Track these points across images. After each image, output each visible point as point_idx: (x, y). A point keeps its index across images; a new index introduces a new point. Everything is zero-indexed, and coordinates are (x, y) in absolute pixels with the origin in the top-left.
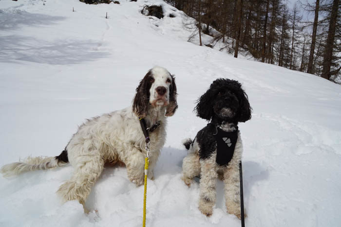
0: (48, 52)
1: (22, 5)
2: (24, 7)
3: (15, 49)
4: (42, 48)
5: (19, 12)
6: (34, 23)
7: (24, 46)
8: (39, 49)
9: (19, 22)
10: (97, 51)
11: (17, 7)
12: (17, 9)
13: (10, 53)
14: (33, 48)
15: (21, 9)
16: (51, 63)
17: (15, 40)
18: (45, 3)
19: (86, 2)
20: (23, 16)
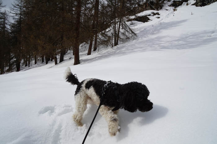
0: (176, 43)
1: (162, 19)
2: (163, 20)
3: (159, 44)
5: (161, 24)
6: (168, 27)
7: (163, 41)
8: (171, 42)
9: (161, 29)
10: (211, 37)
11: (160, 21)
13: (156, 46)
14: (168, 42)
15: (162, 21)
16: (178, 49)
17: (159, 38)
18: (174, 14)
19: (201, 6)
20: (163, 25)
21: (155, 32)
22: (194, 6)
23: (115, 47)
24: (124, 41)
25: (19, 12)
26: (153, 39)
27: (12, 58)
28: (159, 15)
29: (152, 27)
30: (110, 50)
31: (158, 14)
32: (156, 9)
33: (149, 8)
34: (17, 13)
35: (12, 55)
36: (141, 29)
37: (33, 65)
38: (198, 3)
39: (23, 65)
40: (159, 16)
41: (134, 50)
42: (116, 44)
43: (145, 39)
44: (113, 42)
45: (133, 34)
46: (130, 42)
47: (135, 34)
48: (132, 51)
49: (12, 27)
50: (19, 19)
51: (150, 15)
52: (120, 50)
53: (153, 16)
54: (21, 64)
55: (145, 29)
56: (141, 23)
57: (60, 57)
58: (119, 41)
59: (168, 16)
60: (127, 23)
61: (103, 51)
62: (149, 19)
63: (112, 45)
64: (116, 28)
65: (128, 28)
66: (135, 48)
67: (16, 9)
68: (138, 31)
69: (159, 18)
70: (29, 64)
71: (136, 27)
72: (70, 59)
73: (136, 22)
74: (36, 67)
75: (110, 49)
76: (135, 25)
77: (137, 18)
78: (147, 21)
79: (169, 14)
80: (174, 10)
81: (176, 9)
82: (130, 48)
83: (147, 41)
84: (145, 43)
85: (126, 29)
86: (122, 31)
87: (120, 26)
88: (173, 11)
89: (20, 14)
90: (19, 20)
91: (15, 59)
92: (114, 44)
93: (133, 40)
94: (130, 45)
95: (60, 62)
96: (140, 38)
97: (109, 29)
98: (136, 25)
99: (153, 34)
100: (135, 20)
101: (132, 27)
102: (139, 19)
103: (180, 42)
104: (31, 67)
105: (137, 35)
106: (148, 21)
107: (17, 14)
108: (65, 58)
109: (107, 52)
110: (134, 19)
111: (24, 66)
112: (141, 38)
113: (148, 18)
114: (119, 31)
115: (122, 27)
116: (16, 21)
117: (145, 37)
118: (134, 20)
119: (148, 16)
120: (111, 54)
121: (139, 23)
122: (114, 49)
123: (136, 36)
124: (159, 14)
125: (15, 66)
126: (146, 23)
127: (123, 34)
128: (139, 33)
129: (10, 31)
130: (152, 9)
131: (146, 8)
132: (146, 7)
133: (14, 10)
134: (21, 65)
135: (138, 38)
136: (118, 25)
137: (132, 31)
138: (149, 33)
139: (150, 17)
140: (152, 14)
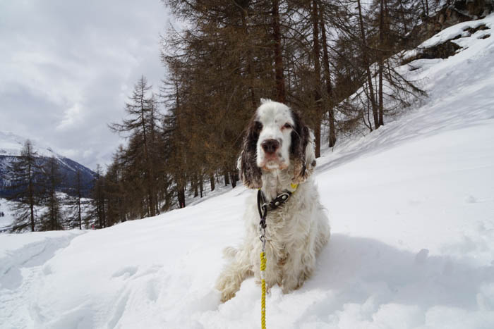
3: (487, 105)
5: (492, 51)
9: (492, 65)
12: (489, 48)
17: (488, 92)
21: (477, 77)
23: (376, 132)
25: (173, 92)
27: (170, 183)
28: (487, 28)
29: (469, 66)
31: (484, 27)
32: (476, 17)
33: (455, 18)
34: (172, 94)
35: (170, 176)
36: (438, 76)
37: (208, 192)
39: (190, 195)
40: (486, 32)
42: (379, 123)
43: (449, 99)
45: (417, 94)
46: (412, 115)
47: (423, 93)
49: (166, 121)
50: (176, 105)
51: (459, 36)
52: (388, 137)
53: (469, 36)
54: (186, 192)
55: (448, 75)
56: (438, 62)
58: (384, 116)
62: (458, 47)
63: (371, 128)
66: (424, 127)
67: (169, 86)
68: (429, 82)
69: (485, 37)
70: (202, 190)
71: (422, 75)
73: (424, 61)
74: (214, 196)
76: (420, 71)
77: (425, 52)
78: (453, 54)
82: (411, 129)
83: (454, 104)
84: (449, 110)
85: (399, 85)
86: (387, 89)
87: (383, 81)
89: (177, 95)
90: (175, 107)
91: (176, 185)
93: (420, 106)
96: (436, 98)
98: (425, 70)
99: (470, 82)
100: (421, 58)
101: (413, 78)
102: (430, 53)
104: (204, 197)
105: (429, 93)
106: (457, 51)
107: (170, 96)
110: (418, 57)
111: (192, 196)
112: (438, 100)
113: (455, 45)
114: (381, 93)
115: (388, 83)
116: (171, 110)
117: (450, 95)
118: (417, 59)
119: (454, 39)
120: (368, 148)
121: (433, 63)
123: (427, 95)
124: (487, 25)
125: (176, 198)
126: (450, 57)
127: (393, 97)
128: (433, 88)
129: (162, 131)
130: (464, 19)
131: (447, 21)
132: (445, 18)
133: (166, 90)
134: (186, 194)
135: (430, 101)
136: (378, 80)
137: (411, 86)
138: (461, 83)
139: (459, 42)
140: (466, 33)
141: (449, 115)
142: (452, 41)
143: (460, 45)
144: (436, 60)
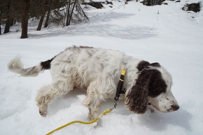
0: (122, 32)
1: (114, 9)
2: (115, 10)
3: (107, 31)
4: (120, 30)
5: (112, 13)
6: (118, 18)
7: (112, 29)
9: (111, 17)
10: (149, 33)
12: (112, 11)
13: (105, 32)
14: (115, 30)
15: (113, 11)
16: (122, 38)
17: (108, 26)
18: (125, 7)
19: (147, 5)
20: (114, 15)
21: (106, 20)
22: (142, 4)
23: (66, 27)
24: (75, 22)
26: (102, 26)
28: (112, 4)
29: (104, 15)
30: (61, 30)
36: (94, 14)
38: (145, 2)
40: (112, 5)
41: (84, 33)
42: (68, 24)
43: (95, 24)
44: (65, 22)
45: (85, 18)
46: (81, 25)
47: (87, 18)
48: (82, 33)
51: (104, 3)
52: (71, 31)
53: (107, 4)
55: (97, 15)
57: (5, 27)
58: (71, 22)
59: (119, 7)
60: (81, 5)
61: (54, 29)
63: (64, 25)
64: (70, 9)
65: (81, 11)
66: (85, 31)
68: (90, 15)
69: (111, 7)
71: (89, 11)
72: (17, 31)
73: (90, 6)
75: (60, 28)
76: (88, 10)
77: (92, 3)
79: (120, 6)
80: (126, 3)
81: (128, 2)
82: (80, 30)
83: (97, 26)
84: (95, 28)
85: (80, 12)
86: (75, 12)
87: (74, 8)
88: (124, 4)
92: (65, 24)
93: (85, 23)
94: (80, 28)
95: (4, 33)
97: (63, 9)
98: (90, 10)
99: (103, 21)
100: (90, 5)
101: (85, 11)
102: (93, 4)
103: (125, 32)
105: (89, 19)
106: (102, 8)
108: (11, 30)
109: (58, 31)
112: (92, 23)
113: (102, 5)
114: (72, 12)
115: (76, 9)
117: (96, 22)
118: (88, 4)
119: (102, 3)
120: (61, 33)
121: (93, 8)
122: (65, 29)
124: (113, 3)
126: (99, 9)
127: (76, 15)
128: (91, 18)
135: (89, 22)
136: (73, 6)
137: (85, 15)
138: (100, 19)
139: (103, 5)
140: (106, 3)
141: (95, 30)
142: (101, 3)
143: (103, 6)
144: (94, 8)
